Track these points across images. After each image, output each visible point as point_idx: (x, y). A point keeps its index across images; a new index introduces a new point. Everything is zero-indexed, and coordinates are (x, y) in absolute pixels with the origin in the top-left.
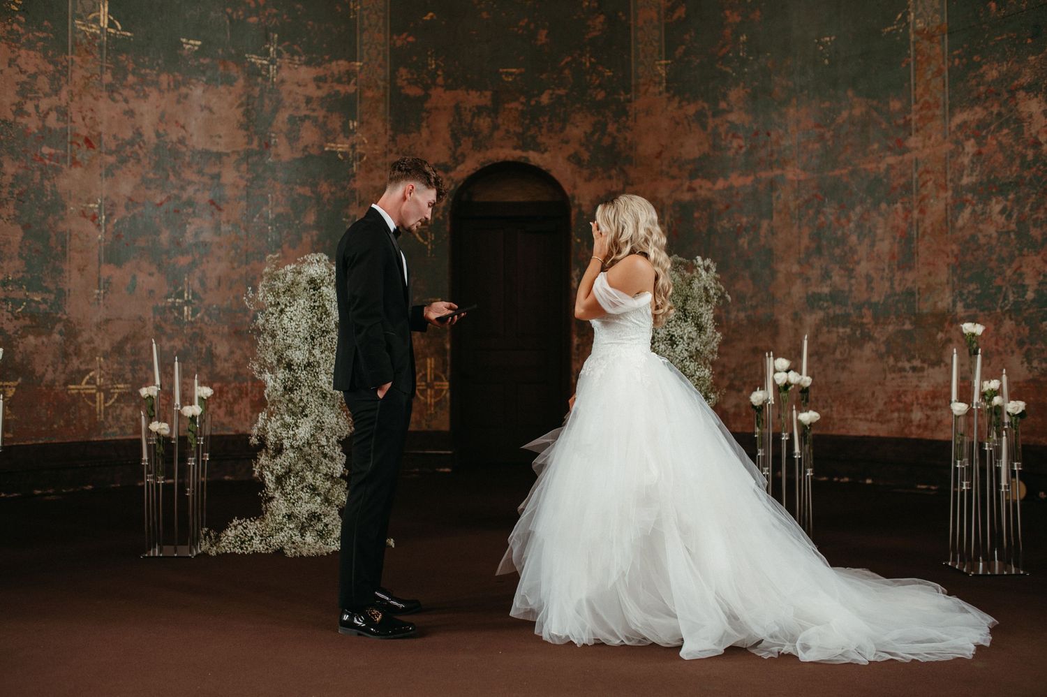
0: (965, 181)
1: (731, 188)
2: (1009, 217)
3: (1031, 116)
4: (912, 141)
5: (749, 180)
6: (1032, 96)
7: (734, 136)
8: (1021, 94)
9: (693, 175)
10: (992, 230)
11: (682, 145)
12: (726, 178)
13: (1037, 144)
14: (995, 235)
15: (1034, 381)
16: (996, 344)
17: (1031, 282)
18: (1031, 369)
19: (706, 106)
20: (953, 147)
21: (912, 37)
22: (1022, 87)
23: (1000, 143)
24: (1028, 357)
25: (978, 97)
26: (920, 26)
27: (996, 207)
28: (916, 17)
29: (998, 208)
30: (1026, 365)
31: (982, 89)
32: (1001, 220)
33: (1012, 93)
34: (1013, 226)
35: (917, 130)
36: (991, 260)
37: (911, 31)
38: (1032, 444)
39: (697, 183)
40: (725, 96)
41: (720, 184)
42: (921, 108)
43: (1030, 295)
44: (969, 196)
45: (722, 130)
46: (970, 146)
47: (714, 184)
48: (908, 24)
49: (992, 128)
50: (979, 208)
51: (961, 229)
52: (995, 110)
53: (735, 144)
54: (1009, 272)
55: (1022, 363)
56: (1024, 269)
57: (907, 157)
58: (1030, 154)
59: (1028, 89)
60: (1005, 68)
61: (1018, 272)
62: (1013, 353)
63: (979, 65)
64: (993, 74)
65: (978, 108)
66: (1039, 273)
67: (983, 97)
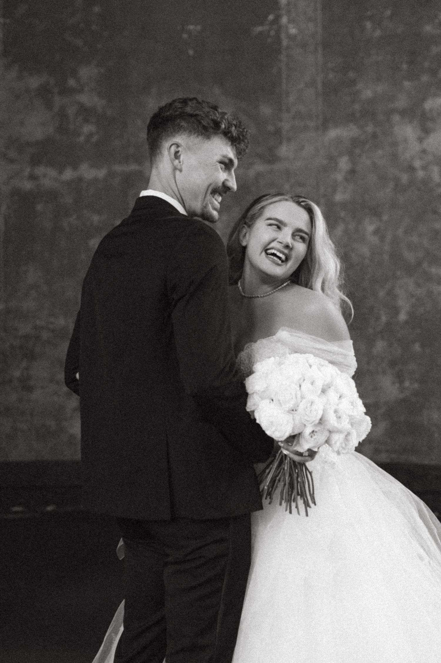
0: (339, 197)
1: (80, 179)
2: (382, 238)
3: (406, 140)
4: (284, 150)
5: (101, 173)
6: (407, 120)
7: (86, 121)
8: (396, 118)
9: (35, 161)
10: (365, 251)
11: (22, 123)
12: (75, 168)
13: (411, 169)
14: (367, 254)
15: (404, 400)
17: (404, 304)
18: (402, 389)
19: (52, 81)
20: (325, 162)
21: (285, 42)
22: (393, 111)
23: (374, 164)
24: (400, 378)
25: (353, 114)
26: (293, 31)
27: (370, 227)
28: (289, 22)
30: (397, 385)
31: (357, 107)
32: (374, 240)
33: (389, 113)
34: (387, 248)
35: (289, 140)
37: (283, 36)
39: (40, 170)
40: (74, 73)
41: (68, 174)
42: (294, 118)
43: (403, 317)
44: (343, 214)
45: (71, 111)
46: (344, 163)
47: (61, 173)
48: (280, 27)
49: (367, 147)
50: (352, 226)
53: (87, 129)
54: (382, 294)
55: (394, 383)
56: (397, 291)
57: (277, 166)
58: (405, 178)
59: (403, 113)
60: (380, 88)
61: (390, 293)
62: (384, 373)
63: (353, 82)
64: (368, 94)
65: (352, 126)
66: (412, 296)
67: (358, 115)
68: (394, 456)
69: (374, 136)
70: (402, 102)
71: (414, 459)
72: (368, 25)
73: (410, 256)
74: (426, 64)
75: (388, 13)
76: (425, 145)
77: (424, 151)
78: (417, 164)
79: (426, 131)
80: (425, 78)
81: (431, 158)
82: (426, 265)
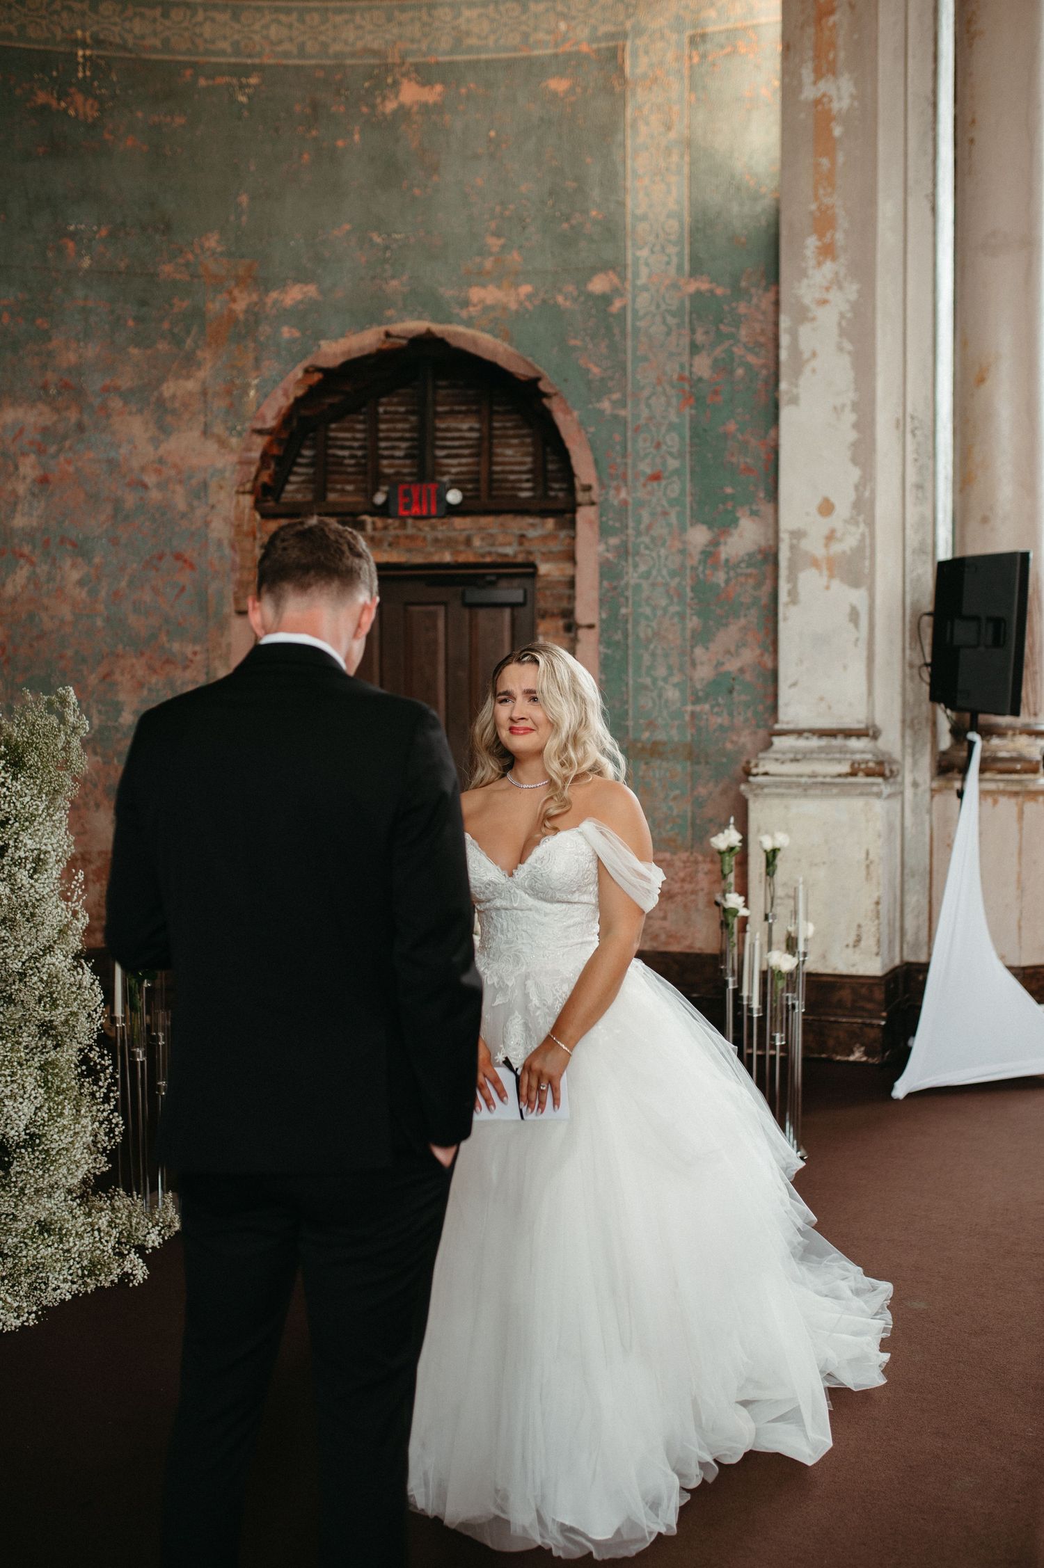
2: (94, 593)
3: (131, 441)
6: (134, 410)
10: (66, 612)
13: (141, 486)
14: (69, 617)
17: (128, 698)
22: (117, 391)
23: (79, 472)
25: (45, 388)
27: (73, 574)
29: (75, 575)
31: (51, 376)
32: (81, 594)
33: (105, 394)
34: (101, 607)
36: (62, 657)
46: (29, 468)
49: (67, 443)
50: (42, 570)
51: (14, 600)
52: (73, 416)
54: (94, 681)
56: (117, 676)
58: (130, 499)
59: (129, 396)
60: (92, 351)
61: (108, 681)
62: (98, 805)
63: (46, 336)
64: (72, 357)
65: (43, 408)
66: (141, 685)
67: (53, 391)
69: (80, 427)
70: (126, 381)
72: (71, 247)
74: (166, 326)
75: (103, 232)
76: (161, 451)
77: (161, 461)
78: (150, 479)
79: (164, 430)
80: (163, 347)
81: (173, 473)
82: (164, 638)
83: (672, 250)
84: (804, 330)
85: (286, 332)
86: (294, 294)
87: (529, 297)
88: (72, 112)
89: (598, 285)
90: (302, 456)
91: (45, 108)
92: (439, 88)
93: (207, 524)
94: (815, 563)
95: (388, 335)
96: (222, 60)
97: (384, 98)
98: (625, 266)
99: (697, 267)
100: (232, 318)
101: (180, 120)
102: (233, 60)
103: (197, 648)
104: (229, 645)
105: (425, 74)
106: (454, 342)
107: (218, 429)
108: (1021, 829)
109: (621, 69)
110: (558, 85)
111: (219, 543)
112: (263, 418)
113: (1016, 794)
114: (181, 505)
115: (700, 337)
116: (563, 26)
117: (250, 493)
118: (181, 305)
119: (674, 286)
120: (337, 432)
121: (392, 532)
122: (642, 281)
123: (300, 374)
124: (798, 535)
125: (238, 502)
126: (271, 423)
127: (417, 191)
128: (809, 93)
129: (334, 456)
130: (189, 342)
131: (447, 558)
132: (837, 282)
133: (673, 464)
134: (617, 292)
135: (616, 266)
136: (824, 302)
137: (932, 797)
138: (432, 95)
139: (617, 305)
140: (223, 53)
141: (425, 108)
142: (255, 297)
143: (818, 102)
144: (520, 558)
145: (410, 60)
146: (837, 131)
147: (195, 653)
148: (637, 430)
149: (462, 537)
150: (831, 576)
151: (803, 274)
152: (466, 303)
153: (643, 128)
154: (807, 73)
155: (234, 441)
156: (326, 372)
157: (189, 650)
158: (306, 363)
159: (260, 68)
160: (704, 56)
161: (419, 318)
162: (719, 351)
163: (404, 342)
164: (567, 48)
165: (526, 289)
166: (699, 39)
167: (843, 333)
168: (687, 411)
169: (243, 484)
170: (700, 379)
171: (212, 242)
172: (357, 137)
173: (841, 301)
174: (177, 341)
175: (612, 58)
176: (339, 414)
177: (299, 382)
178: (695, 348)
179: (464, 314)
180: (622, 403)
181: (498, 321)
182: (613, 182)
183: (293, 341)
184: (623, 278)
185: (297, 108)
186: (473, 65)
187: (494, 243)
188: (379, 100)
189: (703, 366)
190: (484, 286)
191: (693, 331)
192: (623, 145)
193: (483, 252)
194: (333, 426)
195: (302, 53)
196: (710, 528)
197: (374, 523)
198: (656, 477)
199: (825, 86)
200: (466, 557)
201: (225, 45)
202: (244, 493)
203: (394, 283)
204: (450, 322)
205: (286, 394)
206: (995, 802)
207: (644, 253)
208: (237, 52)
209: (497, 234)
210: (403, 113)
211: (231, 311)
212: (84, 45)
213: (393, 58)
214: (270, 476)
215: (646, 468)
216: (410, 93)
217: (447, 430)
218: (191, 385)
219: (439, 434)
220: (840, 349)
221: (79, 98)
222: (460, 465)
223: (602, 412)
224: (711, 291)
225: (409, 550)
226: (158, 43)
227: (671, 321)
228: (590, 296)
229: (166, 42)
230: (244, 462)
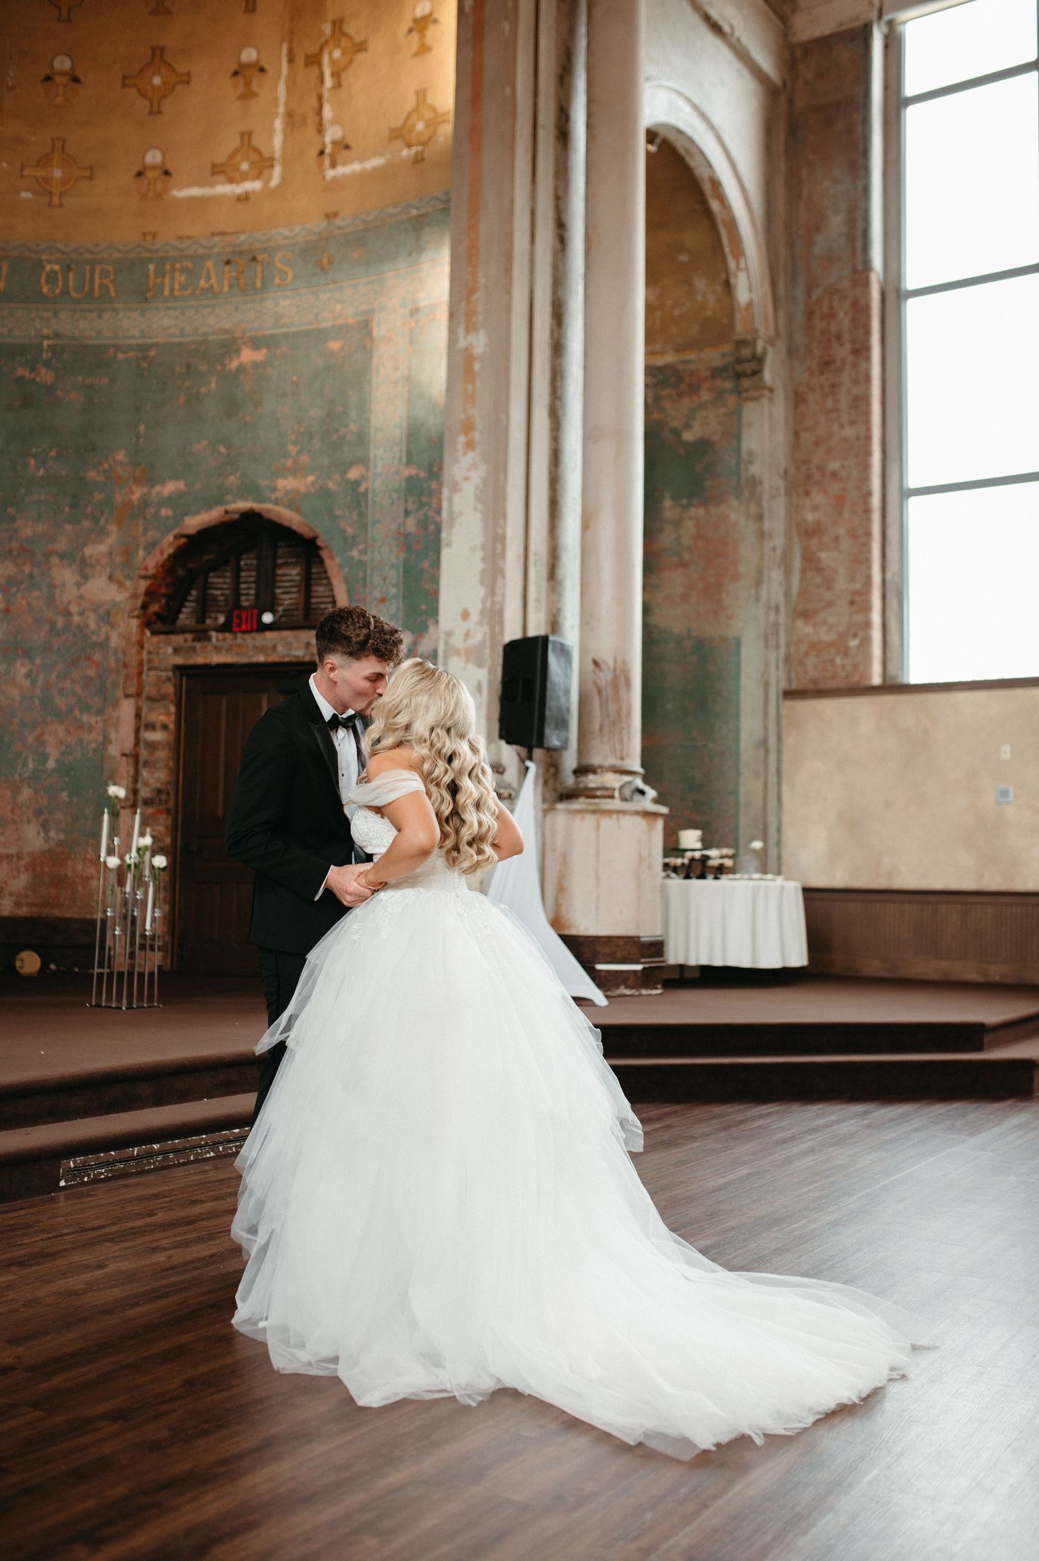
2: (34, 682)
3: (63, 584)
6: (66, 564)
8: (55, 560)
10: (15, 694)
13: (68, 613)
14: (17, 698)
15: (50, 851)
16: (12, 811)
17: (53, 751)
18: (47, 840)
22: (56, 553)
23: (29, 605)
24: (45, 827)
25: (11, 551)
27: (21, 669)
29: (23, 671)
30: (42, 834)
31: (15, 544)
32: (26, 683)
33: (48, 555)
34: (38, 692)
36: (12, 723)
38: (44, 915)
43: (51, 764)
49: (23, 586)
50: (2, 667)
52: (27, 569)
54: (30, 739)
55: (39, 833)
56: (46, 737)
58: (60, 622)
59: (63, 556)
60: (40, 528)
61: (40, 739)
62: (29, 821)
63: (13, 519)
64: (29, 532)
65: (9, 564)
66: (61, 743)
67: (15, 553)
68: (34, 909)
69: (31, 576)
70: (62, 546)
71: (56, 912)
72: (32, 462)
73: (60, 702)
74: (89, 510)
75: (53, 453)
76: (83, 589)
77: (81, 597)
78: (74, 609)
79: (86, 578)
80: (86, 524)
81: (88, 604)
82: (77, 712)
83: (397, 449)
84: (456, 497)
85: (164, 512)
86: (170, 488)
87: (313, 484)
88: (38, 379)
89: (353, 474)
90: (190, 595)
91: (22, 378)
92: (264, 351)
93: (108, 638)
94: (458, 653)
95: (227, 512)
96: (133, 341)
97: (231, 359)
98: (369, 461)
99: (410, 459)
100: (128, 505)
101: (105, 381)
102: (140, 341)
103: (99, 718)
104: (118, 718)
105: (256, 343)
106: (266, 515)
107: (118, 574)
108: (598, 838)
109: (370, 333)
110: (334, 345)
111: (116, 651)
112: (146, 568)
113: (594, 812)
114: (93, 626)
115: (410, 506)
116: (338, 307)
117: (138, 617)
118: (98, 496)
119: (397, 473)
120: (214, 579)
121: (228, 642)
122: (379, 470)
123: (171, 539)
124: (449, 634)
125: (129, 624)
126: (151, 571)
127: (248, 418)
128: (462, 344)
129: (212, 595)
130: (103, 521)
131: (261, 658)
132: (474, 466)
133: (393, 591)
134: (364, 478)
135: (364, 461)
136: (467, 479)
137: (545, 816)
138: (259, 356)
139: (362, 489)
140: (133, 337)
141: (256, 365)
142: (145, 490)
143: (467, 349)
144: (307, 659)
145: (248, 334)
146: (477, 367)
147: (96, 722)
148: (373, 569)
149: (270, 645)
150: (467, 661)
151: (456, 460)
152: (274, 490)
153: (382, 371)
154: (461, 331)
155: (128, 583)
156: (187, 536)
157: (93, 720)
158: (175, 532)
159: (155, 345)
160: (417, 322)
161: (246, 500)
162: (420, 515)
163: (236, 516)
164: (340, 321)
165: (311, 479)
166: (415, 311)
167: (478, 498)
168: (402, 556)
169: (132, 611)
170: (409, 534)
171: (121, 456)
172: (213, 385)
173: (477, 476)
174: (96, 520)
175: (365, 326)
176: (215, 567)
177: (170, 544)
178: (407, 513)
179: (273, 497)
180: (364, 552)
181: (293, 501)
182: (364, 406)
183: (167, 518)
184: (367, 468)
185: (177, 369)
186: (285, 335)
187: (292, 449)
188: (227, 361)
189: (411, 525)
190: (286, 478)
191: (406, 502)
192: (370, 383)
193: (286, 456)
194: (212, 574)
195: (182, 335)
196: (413, 633)
197: (217, 637)
198: (383, 600)
199: (471, 339)
200: (274, 658)
201: (136, 333)
202: (133, 617)
203: (232, 478)
204: (264, 502)
205: (162, 553)
206: (583, 818)
207: (380, 452)
208: (143, 335)
209: (295, 444)
210: (242, 369)
211: (130, 500)
212: (48, 338)
213: (238, 334)
214: (160, 608)
215: (377, 594)
216: (247, 356)
217: (283, 575)
218: (103, 548)
219: (279, 578)
220: (475, 509)
221: (43, 371)
222: (291, 599)
223: (352, 558)
224: (417, 476)
225: (238, 654)
226: (93, 334)
227: (395, 495)
228: (348, 482)
229: (99, 333)
230: (134, 596)
